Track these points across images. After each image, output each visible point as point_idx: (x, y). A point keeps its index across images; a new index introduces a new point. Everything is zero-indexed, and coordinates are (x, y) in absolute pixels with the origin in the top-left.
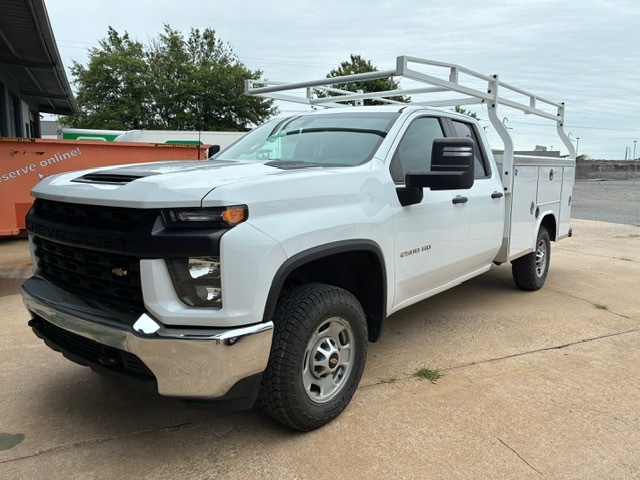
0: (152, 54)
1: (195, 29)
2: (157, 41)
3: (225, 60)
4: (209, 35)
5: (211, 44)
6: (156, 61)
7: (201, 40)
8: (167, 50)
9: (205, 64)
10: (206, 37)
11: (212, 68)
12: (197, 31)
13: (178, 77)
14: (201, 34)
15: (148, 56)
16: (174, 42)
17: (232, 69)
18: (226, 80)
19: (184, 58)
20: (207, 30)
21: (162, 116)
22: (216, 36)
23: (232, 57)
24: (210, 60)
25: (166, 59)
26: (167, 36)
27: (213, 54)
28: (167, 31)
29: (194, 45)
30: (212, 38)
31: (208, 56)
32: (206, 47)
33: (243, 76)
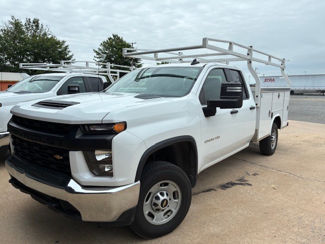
0: (5, 30)
1: (28, 18)
2: (8, 24)
3: (45, 34)
4: (36, 22)
5: (37, 26)
6: (7, 34)
7: (31, 24)
8: (13, 28)
9: (34, 36)
10: (34, 22)
11: (38, 38)
12: (29, 19)
13: (19, 43)
14: (32, 21)
15: (2, 31)
16: (17, 25)
17: (49, 39)
18: (45, 45)
19: (23, 33)
20: (35, 19)
21: (11, 62)
22: (39, 22)
23: (49, 33)
24: (37, 34)
25: (12, 33)
26: (13, 21)
27: (38, 31)
28: (13, 19)
29: (28, 26)
30: (38, 23)
31: (35, 32)
32: (34, 27)
33: (55, 43)
